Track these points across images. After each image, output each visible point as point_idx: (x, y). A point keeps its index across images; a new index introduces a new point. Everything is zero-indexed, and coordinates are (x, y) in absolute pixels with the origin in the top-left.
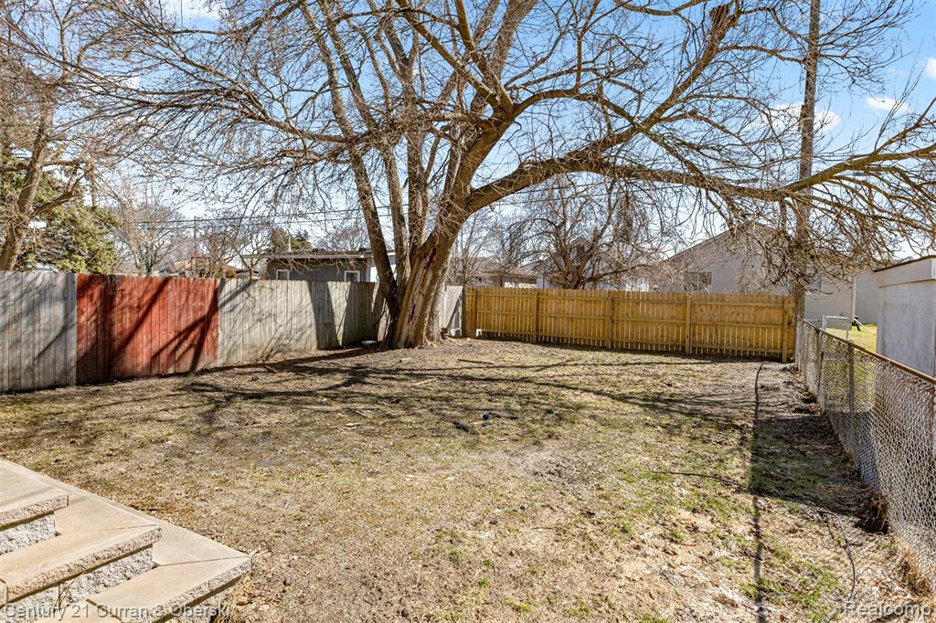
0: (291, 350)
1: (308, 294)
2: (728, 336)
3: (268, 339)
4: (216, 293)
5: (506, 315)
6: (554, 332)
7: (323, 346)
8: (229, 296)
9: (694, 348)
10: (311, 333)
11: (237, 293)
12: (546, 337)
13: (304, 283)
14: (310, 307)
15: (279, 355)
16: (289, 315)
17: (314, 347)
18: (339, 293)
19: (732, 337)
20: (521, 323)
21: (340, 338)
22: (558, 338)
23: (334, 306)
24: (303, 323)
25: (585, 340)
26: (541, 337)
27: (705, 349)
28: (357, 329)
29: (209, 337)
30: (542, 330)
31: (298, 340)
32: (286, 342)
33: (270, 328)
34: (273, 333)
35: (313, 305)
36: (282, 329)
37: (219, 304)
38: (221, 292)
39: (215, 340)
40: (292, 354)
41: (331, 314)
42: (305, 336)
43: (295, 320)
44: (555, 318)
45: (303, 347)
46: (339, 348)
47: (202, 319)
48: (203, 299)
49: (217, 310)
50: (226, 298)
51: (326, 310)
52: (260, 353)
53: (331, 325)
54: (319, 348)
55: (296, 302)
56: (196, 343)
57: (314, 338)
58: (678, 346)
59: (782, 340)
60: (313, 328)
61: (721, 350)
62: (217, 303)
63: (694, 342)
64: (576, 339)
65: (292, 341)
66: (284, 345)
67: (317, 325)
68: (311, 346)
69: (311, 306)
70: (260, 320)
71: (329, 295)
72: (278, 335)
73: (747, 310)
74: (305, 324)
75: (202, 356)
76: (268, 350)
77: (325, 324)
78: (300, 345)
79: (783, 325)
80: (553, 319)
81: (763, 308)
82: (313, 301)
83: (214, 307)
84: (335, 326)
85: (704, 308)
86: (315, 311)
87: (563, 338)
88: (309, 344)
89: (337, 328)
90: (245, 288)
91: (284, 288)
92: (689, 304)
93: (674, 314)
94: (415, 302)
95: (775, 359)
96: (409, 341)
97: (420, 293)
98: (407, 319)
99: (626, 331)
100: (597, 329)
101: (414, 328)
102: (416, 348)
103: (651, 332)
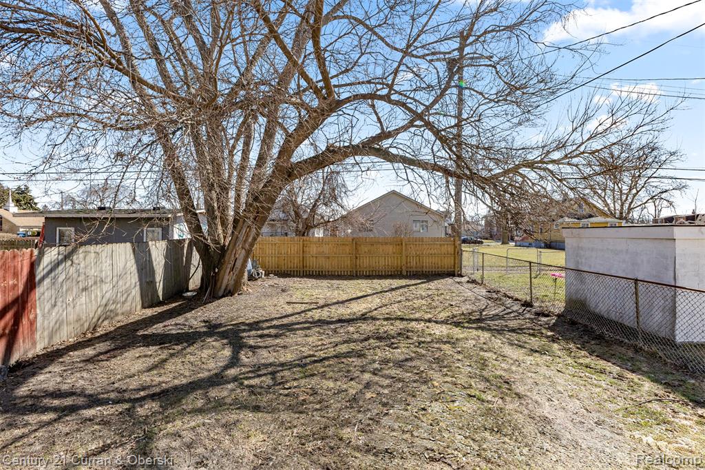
0: (117, 315)
1: (132, 256)
2: (426, 262)
3: (94, 308)
4: (33, 266)
5: (278, 257)
6: (316, 267)
7: (146, 305)
8: (49, 267)
9: (407, 272)
10: (136, 292)
11: (58, 264)
12: (309, 271)
13: (128, 245)
14: (134, 269)
15: (106, 323)
16: (115, 279)
17: (139, 307)
18: (158, 252)
19: (428, 263)
20: (291, 262)
21: (160, 293)
22: (319, 271)
23: (154, 265)
24: (128, 285)
25: (338, 272)
26: (306, 271)
27: (413, 271)
28: (173, 283)
29: (25, 321)
30: (306, 266)
31: (124, 303)
32: (113, 307)
33: (96, 297)
34: (99, 300)
35: (137, 266)
36: (108, 295)
37: (37, 279)
38: (39, 265)
39: (32, 323)
40: (119, 318)
41: (152, 272)
42: (130, 298)
43: (120, 283)
44: (316, 257)
45: (129, 308)
46: (160, 304)
47: (15, 301)
48: (16, 275)
49: (35, 287)
50: (45, 271)
51: (148, 268)
52: (86, 326)
53: (152, 283)
54: (144, 307)
55: (121, 265)
56: (7, 331)
57: (138, 298)
58: (398, 271)
59: (455, 263)
60: (138, 288)
61: (423, 271)
62: (34, 278)
63: (407, 268)
64: (332, 271)
65: (119, 305)
66: (111, 311)
67: (141, 285)
68: (136, 306)
69: (135, 266)
70: (85, 289)
71: (150, 255)
72: (104, 301)
73: (435, 246)
74: (130, 286)
75: (16, 346)
76: (95, 320)
77: (148, 282)
78: (127, 307)
79: (454, 254)
80: (315, 258)
81: (444, 245)
82: (137, 262)
83: (31, 284)
84: (156, 283)
85: (412, 246)
86: (138, 270)
87: (322, 272)
88: (134, 304)
89: (158, 284)
90: (67, 257)
91: (110, 252)
92: (404, 244)
93: (394, 251)
94: (237, 256)
95: (452, 274)
96: (228, 289)
97: (243, 248)
98: (228, 270)
99: (365, 263)
100: (346, 263)
101: (234, 277)
102: (236, 295)
103: (382, 263)
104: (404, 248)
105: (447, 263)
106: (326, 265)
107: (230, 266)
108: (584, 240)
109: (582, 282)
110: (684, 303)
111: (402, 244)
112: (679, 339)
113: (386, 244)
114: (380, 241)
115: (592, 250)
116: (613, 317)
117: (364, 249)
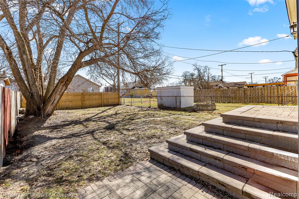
2: (110, 101)
9: (103, 105)
25: (76, 107)
27: (105, 105)
58: (100, 105)
59: (119, 101)
61: (109, 104)
63: (103, 103)
64: (73, 107)
73: (113, 95)
81: (115, 95)
85: (105, 95)
92: (102, 95)
93: (99, 97)
94: (56, 98)
95: (118, 105)
96: (48, 113)
97: (59, 94)
98: (50, 105)
99: (87, 103)
100: (79, 104)
101: (52, 108)
102: (53, 115)
103: (94, 103)
104: (102, 96)
105: (116, 101)
106: (70, 104)
107: (51, 102)
108: (162, 90)
109: (162, 100)
110: (182, 99)
111: (101, 95)
112: (181, 107)
113: (95, 95)
114: (93, 94)
115: (164, 92)
116: (169, 106)
117: (86, 97)
